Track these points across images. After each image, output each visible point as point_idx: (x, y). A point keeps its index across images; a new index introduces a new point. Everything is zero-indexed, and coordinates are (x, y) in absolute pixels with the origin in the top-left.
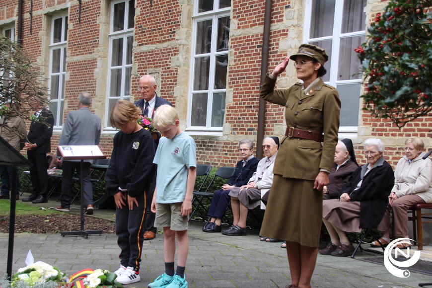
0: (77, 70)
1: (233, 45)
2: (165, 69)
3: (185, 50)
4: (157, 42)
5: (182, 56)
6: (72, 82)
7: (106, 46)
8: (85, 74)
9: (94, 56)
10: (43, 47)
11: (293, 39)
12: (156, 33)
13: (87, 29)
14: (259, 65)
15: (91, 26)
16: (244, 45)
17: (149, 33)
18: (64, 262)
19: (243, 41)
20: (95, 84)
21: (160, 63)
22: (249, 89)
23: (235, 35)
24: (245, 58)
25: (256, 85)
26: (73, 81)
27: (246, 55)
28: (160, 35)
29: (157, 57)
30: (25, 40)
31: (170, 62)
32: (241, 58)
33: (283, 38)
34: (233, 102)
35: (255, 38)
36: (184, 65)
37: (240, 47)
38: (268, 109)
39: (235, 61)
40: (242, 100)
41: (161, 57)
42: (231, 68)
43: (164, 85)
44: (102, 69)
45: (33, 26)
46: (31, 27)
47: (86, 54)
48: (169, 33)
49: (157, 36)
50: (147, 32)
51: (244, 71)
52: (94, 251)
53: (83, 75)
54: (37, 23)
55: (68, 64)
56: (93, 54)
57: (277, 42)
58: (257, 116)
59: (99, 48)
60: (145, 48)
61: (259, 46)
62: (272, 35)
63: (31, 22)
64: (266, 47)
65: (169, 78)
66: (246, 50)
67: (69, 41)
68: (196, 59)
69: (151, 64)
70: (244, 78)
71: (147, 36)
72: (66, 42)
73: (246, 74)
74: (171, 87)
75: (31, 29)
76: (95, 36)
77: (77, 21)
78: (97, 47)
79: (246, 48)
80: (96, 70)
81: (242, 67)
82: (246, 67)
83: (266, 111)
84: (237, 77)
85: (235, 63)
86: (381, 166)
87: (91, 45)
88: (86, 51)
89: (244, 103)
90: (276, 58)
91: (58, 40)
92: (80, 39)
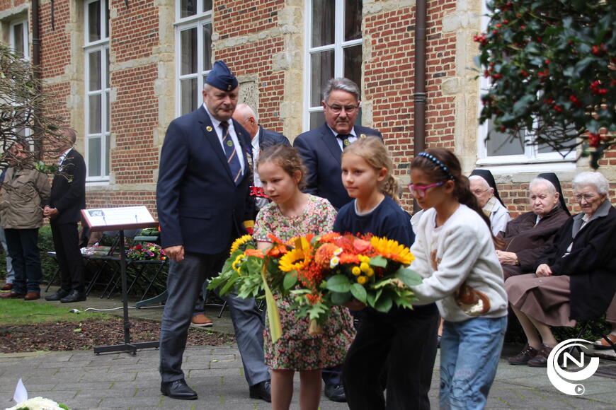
0: (128, 84)
1: (368, 29)
2: (264, 74)
3: (294, 42)
4: (250, 31)
5: (290, 51)
6: (120, 105)
7: (171, 42)
8: (140, 90)
9: (152, 59)
10: (73, 50)
11: (466, 12)
12: (247, 16)
13: (139, 17)
14: (411, 60)
15: (145, 11)
16: (387, 27)
17: (236, 17)
18: (89, 395)
19: (384, 22)
20: (157, 105)
21: (255, 65)
22: (398, 99)
23: (372, 12)
24: (390, 49)
25: (408, 92)
26: (122, 102)
27: (390, 45)
28: (254, 20)
29: (251, 55)
30: (45, 40)
31: (271, 62)
32: (383, 50)
33: (448, 12)
34: (373, 123)
35: (404, 15)
36: (294, 66)
37: (381, 32)
38: (429, 131)
39: (374, 54)
40: (388, 118)
41: (256, 55)
42: (367, 67)
43: (263, 100)
44: (166, 80)
45: (55, 15)
46: (53, 18)
47: (140, 57)
48: (268, 16)
49: (249, 21)
50: (233, 15)
51: (388, 70)
52: (140, 375)
53: (137, 91)
54: (61, 11)
55: (113, 75)
56: (151, 56)
57: (439, 19)
58: (412, 143)
59: (159, 46)
60: (231, 42)
61: (410, 29)
62: (431, 8)
63: (53, 11)
64: (421, 29)
65: (271, 88)
66: (390, 36)
67: (113, 37)
68: (312, 55)
69: (242, 67)
70: (388, 82)
71: (233, 22)
72: (108, 39)
73: (392, 76)
74: (275, 104)
75: (53, 22)
76: (152, 27)
77: (123, 5)
78: (156, 44)
79: (390, 32)
80: (157, 83)
81: (386, 64)
82: (392, 63)
83: (426, 134)
84: (378, 81)
85: (375, 58)
86: (605, 217)
87: (147, 42)
88: (140, 52)
89: (391, 124)
90: (438, 46)
91: (96, 36)
92: (129, 33)
